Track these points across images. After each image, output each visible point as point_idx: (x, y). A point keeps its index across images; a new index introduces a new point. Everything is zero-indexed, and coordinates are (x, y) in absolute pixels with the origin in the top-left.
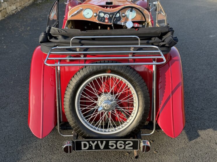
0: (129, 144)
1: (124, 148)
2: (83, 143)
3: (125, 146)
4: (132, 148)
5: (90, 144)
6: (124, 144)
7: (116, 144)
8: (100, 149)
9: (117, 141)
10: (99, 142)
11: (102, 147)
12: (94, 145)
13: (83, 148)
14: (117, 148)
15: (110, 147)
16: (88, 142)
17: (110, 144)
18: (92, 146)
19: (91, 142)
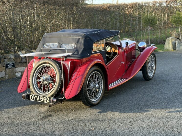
0: (48, 99)
1: (46, 102)
2: (31, 96)
3: (47, 100)
4: (49, 102)
5: (33, 97)
6: (46, 99)
7: (43, 98)
8: (37, 100)
9: (43, 97)
10: (37, 96)
11: (38, 99)
12: (35, 97)
13: (31, 99)
14: (43, 101)
15: (41, 100)
16: (33, 95)
17: (41, 98)
18: (34, 98)
19: (34, 96)
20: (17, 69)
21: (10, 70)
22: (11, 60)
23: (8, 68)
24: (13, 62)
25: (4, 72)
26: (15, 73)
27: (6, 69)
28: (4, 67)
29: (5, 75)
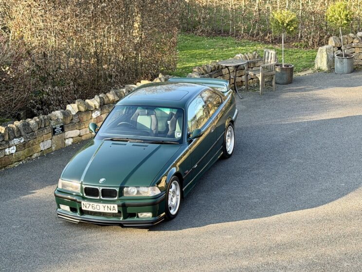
20: (66, 133)
21: (58, 137)
22: (58, 122)
23: (56, 134)
24: (62, 124)
25: (50, 140)
26: (65, 139)
27: (52, 136)
28: (51, 134)
29: (52, 145)
